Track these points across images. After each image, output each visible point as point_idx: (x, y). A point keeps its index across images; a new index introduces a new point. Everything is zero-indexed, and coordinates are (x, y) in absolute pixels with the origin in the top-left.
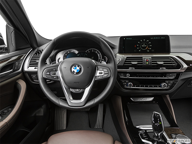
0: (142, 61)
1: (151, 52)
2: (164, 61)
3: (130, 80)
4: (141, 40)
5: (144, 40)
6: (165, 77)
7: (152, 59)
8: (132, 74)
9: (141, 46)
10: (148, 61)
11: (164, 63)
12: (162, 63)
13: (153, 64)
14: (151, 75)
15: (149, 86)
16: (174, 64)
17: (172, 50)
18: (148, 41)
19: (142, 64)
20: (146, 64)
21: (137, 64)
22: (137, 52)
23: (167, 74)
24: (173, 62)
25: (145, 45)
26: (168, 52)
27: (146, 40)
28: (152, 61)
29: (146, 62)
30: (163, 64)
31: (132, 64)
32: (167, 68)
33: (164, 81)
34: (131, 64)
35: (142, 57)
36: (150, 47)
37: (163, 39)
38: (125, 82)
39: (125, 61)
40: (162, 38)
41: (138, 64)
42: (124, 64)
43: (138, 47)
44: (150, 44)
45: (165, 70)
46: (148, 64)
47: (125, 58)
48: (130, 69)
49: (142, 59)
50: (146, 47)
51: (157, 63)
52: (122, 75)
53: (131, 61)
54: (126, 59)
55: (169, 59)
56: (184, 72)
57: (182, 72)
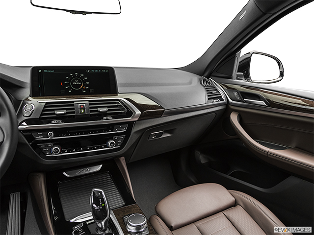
0: (73, 109)
1: (88, 93)
2: (108, 107)
3: (56, 143)
4: (71, 74)
5: (76, 74)
6: (113, 131)
7: (90, 104)
8: (57, 132)
9: (72, 84)
10: (84, 108)
11: (109, 110)
12: (105, 110)
13: (91, 111)
14: (91, 130)
15: (88, 148)
16: (122, 110)
17: (119, 89)
18: (83, 75)
19: (74, 112)
20: (81, 113)
21: (64, 114)
22: (66, 94)
23: (115, 126)
24: (121, 106)
25: (78, 82)
26: (115, 92)
27: (79, 75)
28: (91, 108)
29: (81, 109)
30: (107, 111)
31: (56, 114)
32: (113, 118)
33: (111, 137)
34: (54, 114)
35: (73, 102)
36: (87, 85)
37: (105, 72)
38: (47, 146)
39: (43, 111)
41: (67, 113)
42: (42, 115)
43: (66, 85)
44: (86, 81)
45: (110, 120)
46: (84, 112)
47: (42, 105)
48: (54, 124)
49: (73, 105)
50: (81, 85)
51: (97, 111)
52: (40, 135)
53: (54, 110)
54: (45, 107)
55: (115, 103)
56: (138, 120)
57: (135, 121)
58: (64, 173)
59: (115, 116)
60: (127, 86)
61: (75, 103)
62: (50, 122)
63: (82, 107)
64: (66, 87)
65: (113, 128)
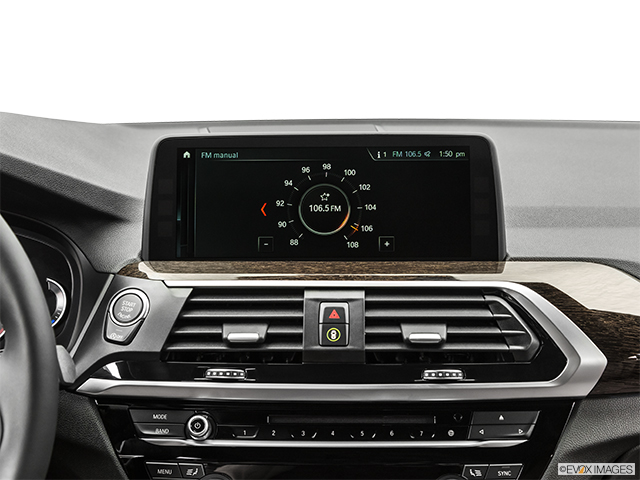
0: (298, 322)
1: (371, 253)
2: (450, 322)
4: (306, 170)
5: (327, 166)
6: (464, 439)
7: (369, 306)
8: (228, 416)
9: (306, 210)
10: (340, 323)
11: (451, 338)
12: (435, 334)
13: (370, 339)
14: (367, 421)
16: (516, 339)
17: (514, 239)
18: (352, 172)
19: (297, 339)
20: (327, 343)
21: (261, 341)
22: (276, 252)
23: (478, 416)
24: (511, 323)
25: (331, 202)
27: (338, 170)
28: (370, 322)
29: (328, 324)
30: (442, 342)
32: (472, 375)
34: (218, 338)
35: (300, 291)
36: (367, 217)
37: (452, 162)
38: (179, 476)
39: (181, 322)
40: (449, 154)
41: (270, 339)
42: (173, 338)
43: (282, 214)
44: (366, 197)
45: (455, 385)
46: (342, 342)
47: (178, 299)
48: (215, 385)
49: (299, 306)
50: (341, 216)
51: (398, 338)
52: (160, 424)
53: (219, 322)
54: (189, 306)
55: (484, 306)
56: (590, 396)
57: (578, 400)
59: (480, 367)
60: (556, 225)
61: (308, 295)
62: (198, 374)
63: (334, 315)
64: (282, 224)
65: (467, 422)
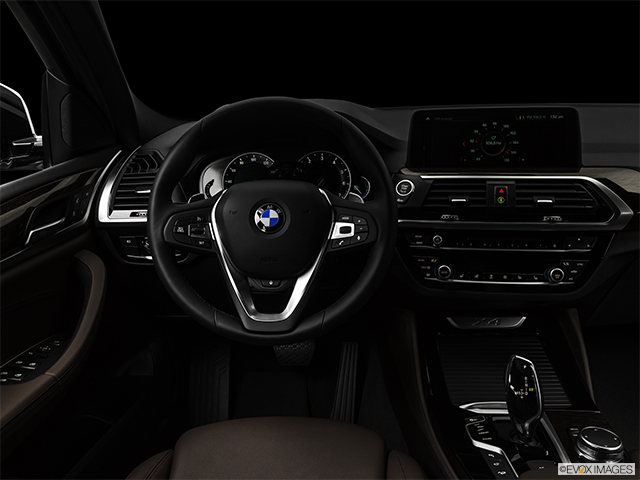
0: (484, 195)
1: (515, 165)
2: (556, 195)
3: (444, 257)
4: (484, 125)
5: (495, 123)
6: (560, 248)
7: (518, 188)
8: (450, 236)
9: (484, 144)
10: (504, 195)
13: (519, 202)
14: (515, 240)
15: (505, 277)
16: (589, 203)
17: (585, 157)
18: (507, 126)
19: (484, 202)
20: (498, 204)
21: (466, 203)
22: (470, 164)
23: (568, 238)
24: (588, 196)
25: (496, 140)
26: (574, 163)
27: (500, 125)
28: (519, 195)
29: (498, 195)
30: (553, 204)
31: (451, 203)
32: (565, 219)
33: (556, 260)
34: (447, 202)
35: (485, 180)
36: (514, 147)
37: (557, 120)
38: (428, 262)
39: (429, 194)
40: (555, 117)
41: (471, 201)
42: (425, 202)
43: (473, 146)
44: (514, 138)
45: (557, 223)
46: (504, 204)
47: (428, 185)
48: (445, 221)
49: (484, 187)
50: (502, 146)
51: (532, 202)
52: (419, 240)
53: (447, 194)
54: (432, 187)
55: (573, 188)
56: (623, 230)
57: (616, 232)
58: (449, 319)
61: (488, 182)
63: (501, 191)
64: (472, 151)
65: (562, 241)
